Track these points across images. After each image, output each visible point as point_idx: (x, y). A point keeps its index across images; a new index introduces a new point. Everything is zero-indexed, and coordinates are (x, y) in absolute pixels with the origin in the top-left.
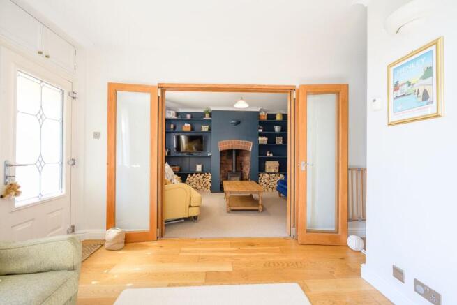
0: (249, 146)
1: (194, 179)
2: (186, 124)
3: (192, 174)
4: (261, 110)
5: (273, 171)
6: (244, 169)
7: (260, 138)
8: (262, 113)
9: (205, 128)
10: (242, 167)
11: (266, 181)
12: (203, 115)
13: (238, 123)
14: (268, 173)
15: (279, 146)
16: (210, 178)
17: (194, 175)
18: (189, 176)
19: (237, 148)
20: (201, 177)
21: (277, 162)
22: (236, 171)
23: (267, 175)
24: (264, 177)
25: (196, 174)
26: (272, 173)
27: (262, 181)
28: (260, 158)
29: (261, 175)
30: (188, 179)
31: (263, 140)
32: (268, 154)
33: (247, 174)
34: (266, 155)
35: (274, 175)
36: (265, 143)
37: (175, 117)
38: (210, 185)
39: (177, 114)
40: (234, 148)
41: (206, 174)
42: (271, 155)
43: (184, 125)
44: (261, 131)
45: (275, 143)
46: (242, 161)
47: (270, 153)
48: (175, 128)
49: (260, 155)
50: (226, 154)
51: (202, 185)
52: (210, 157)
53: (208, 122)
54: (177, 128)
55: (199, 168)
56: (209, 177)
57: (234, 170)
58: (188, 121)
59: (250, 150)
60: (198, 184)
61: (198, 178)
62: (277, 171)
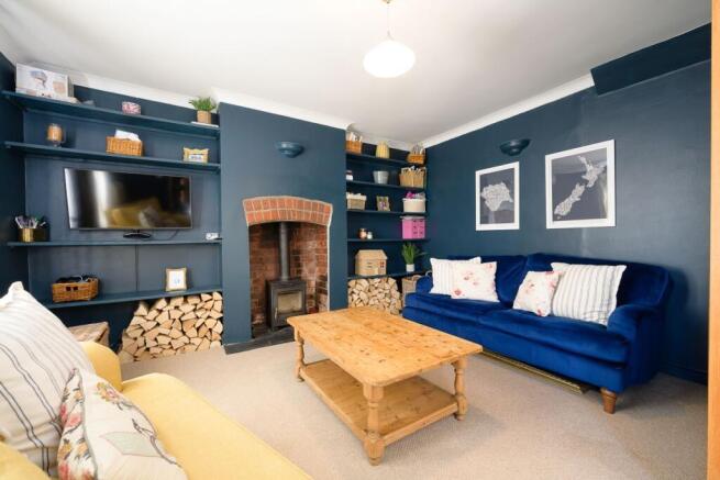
0: (326, 215)
1: (163, 318)
2: (121, 134)
3: (150, 304)
4: (351, 129)
5: (376, 273)
6: (305, 270)
7: (349, 196)
8: (351, 137)
9: (197, 156)
10: (299, 265)
11: (363, 296)
13: (298, 152)
14: (367, 278)
15: (384, 215)
16: (218, 306)
17: (161, 304)
18: (142, 309)
19: (294, 218)
20: (188, 308)
21: (382, 251)
22: (290, 279)
23: (364, 282)
24: (358, 289)
25: (168, 300)
26: (373, 278)
27: (355, 297)
28: (349, 243)
29: (352, 283)
30: (135, 320)
31: (356, 200)
32: (363, 234)
33: (313, 284)
34: (358, 236)
35: (377, 280)
36: (362, 207)
37: (73, 100)
38: (219, 328)
39: (79, 92)
40: (279, 218)
41: (205, 297)
42: (370, 237)
43: (113, 134)
44: (350, 178)
45: (377, 209)
46: (298, 252)
47: (367, 231)
48: (67, 141)
49: (349, 237)
50: (266, 234)
51: (192, 332)
52: (216, 244)
53: (210, 138)
54: (78, 141)
55: (176, 279)
56: (216, 302)
57: (285, 277)
58: (130, 123)
59: (329, 226)
60: (176, 333)
61: (176, 314)
62: (384, 273)
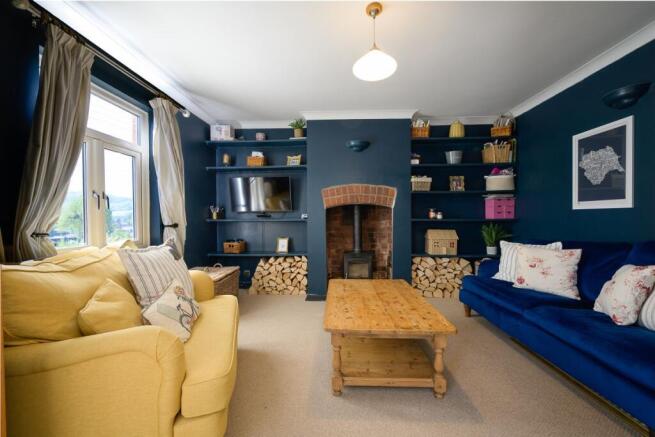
0: (391, 197)
1: (272, 269)
2: (254, 154)
3: (267, 259)
4: (417, 116)
5: (444, 253)
6: (379, 246)
7: (414, 179)
8: (419, 124)
9: (294, 161)
10: (373, 241)
11: (429, 273)
12: (290, 132)
13: (364, 146)
14: (433, 257)
15: (459, 194)
16: (305, 266)
17: (271, 260)
18: (262, 263)
19: (362, 201)
20: (286, 265)
21: (454, 232)
22: (362, 251)
23: (430, 261)
24: (424, 266)
25: (277, 258)
26: (441, 257)
27: (420, 274)
28: (413, 223)
29: (417, 260)
30: (258, 268)
31: (420, 183)
32: (432, 215)
33: (386, 257)
34: (428, 216)
35: (446, 260)
36: (427, 188)
37: (231, 139)
38: (305, 282)
40: (355, 202)
41: (297, 259)
42: (439, 217)
43: (250, 154)
44: (416, 162)
45: (449, 188)
46: (373, 229)
47: (436, 212)
48: (232, 162)
49: (413, 217)
50: (339, 214)
51: (288, 282)
52: (304, 222)
53: (299, 147)
55: (283, 245)
56: (303, 263)
57: (357, 250)
58: (259, 146)
59: (393, 207)
60: (279, 280)
61: (280, 268)
62: (454, 252)
